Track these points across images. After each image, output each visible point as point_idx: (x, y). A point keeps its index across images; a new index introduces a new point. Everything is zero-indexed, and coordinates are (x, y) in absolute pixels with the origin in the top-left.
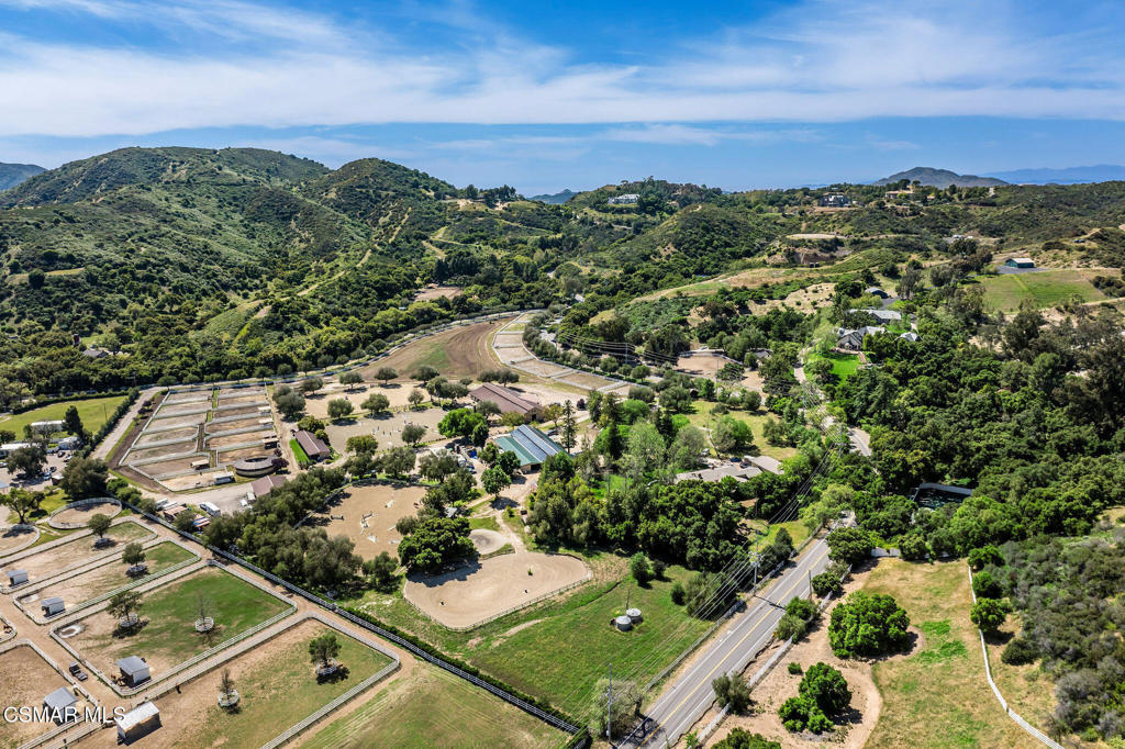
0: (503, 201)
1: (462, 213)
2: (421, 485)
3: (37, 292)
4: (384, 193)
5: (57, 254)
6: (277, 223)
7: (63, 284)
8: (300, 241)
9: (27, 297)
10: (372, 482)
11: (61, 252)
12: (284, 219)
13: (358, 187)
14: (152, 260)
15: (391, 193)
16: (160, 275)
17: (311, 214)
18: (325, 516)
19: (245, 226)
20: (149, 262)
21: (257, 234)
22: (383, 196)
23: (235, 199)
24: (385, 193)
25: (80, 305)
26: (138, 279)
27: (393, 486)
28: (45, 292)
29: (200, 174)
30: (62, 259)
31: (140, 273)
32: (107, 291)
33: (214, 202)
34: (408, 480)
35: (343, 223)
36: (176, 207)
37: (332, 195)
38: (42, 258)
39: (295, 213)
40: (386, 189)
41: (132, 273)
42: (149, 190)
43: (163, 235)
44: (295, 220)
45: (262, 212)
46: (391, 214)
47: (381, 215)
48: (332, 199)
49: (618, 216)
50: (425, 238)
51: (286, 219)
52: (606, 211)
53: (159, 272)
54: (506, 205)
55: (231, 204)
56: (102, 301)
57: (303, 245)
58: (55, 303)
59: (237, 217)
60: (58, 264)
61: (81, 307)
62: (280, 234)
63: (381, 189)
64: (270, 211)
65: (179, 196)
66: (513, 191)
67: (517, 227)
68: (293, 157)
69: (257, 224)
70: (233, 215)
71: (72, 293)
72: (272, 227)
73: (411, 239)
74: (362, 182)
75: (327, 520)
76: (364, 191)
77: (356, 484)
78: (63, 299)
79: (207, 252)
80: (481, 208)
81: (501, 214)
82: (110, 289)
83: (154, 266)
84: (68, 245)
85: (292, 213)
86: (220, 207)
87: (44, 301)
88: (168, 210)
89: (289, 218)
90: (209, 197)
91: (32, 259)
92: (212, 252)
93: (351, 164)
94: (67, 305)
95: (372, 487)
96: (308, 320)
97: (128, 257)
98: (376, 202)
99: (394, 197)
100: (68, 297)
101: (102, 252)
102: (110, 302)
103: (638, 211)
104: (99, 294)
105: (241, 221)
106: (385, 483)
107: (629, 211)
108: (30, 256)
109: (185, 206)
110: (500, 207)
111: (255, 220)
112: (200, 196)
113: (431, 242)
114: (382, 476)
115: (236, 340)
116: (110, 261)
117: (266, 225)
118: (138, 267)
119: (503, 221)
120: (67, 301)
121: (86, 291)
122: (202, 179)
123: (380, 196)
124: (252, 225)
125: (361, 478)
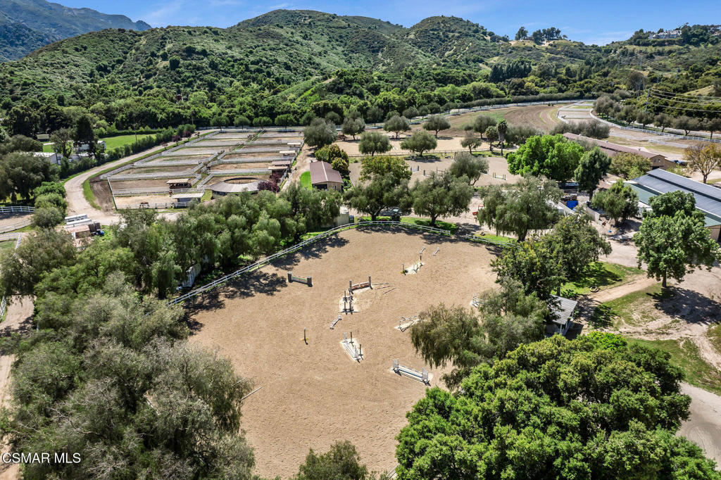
0: (549, 40)
1: (514, 48)
2: (477, 242)
3: (172, 72)
4: (450, 35)
5: (195, 49)
6: (369, 54)
7: (191, 67)
8: (383, 65)
9: (165, 76)
10: (393, 226)
11: (199, 48)
12: (373, 52)
13: (432, 30)
14: (264, 59)
15: (457, 34)
16: (268, 69)
17: (394, 47)
18: (282, 273)
19: (345, 55)
20: (261, 60)
21: (352, 61)
22: (450, 36)
23: (341, 37)
24: (452, 34)
25: (200, 83)
26: (251, 72)
27: (425, 238)
28: (178, 72)
29: (319, 20)
30: (198, 53)
31: (253, 67)
32: (223, 75)
33: (325, 38)
34: (454, 231)
35: (417, 53)
36: (298, 37)
37: (412, 36)
38: (184, 51)
39: (383, 47)
40: (453, 32)
41: (246, 65)
42: (282, 27)
43: (280, 49)
44: (382, 52)
45: (359, 46)
46: (455, 48)
47: (447, 50)
48: (411, 39)
49: (660, 49)
50: (481, 61)
51: (375, 51)
52: (646, 44)
53: (267, 67)
54: (551, 42)
55: (337, 40)
56: (217, 81)
57: (384, 68)
58: (183, 81)
59: (340, 49)
60: (195, 56)
61: (201, 85)
62: (369, 61)
63: (449, 31)
64: (364, 46)
65: (302, 32)
66: (558, 32)
67: (561, 58)
68: (388, 23)
69: (354, 55)
70: (337, 47)
71: (196, 74)
72: (364, 57)
73: (470, 62)
74: (435, 27)
75: (281, 282)
76: (436, 33)
77: (364, 226)
78: (189, 77)
79: (310, 63)
80: (530, 44)
81: (547, 49)
82: (226, 73)
83: (265, 63)
84: (206, 45)
85: (380, 47)
86: (329, 41)
87: (175, 79)
88: (291, 39)
89: (378, 51)
90: (322, 35)
91: (177, 52)
92: (314, 63)
93: (428, 19)
94: (191, 82)
95: (389, 235)
96: (370, 90)
97: (247, 56)
98: (444, 41)
99: (458, 37)
100: (193, 77)
101: (229, 51)
102: (222, 82)
103: (681, 43)
104: (216, 76)
105: (343, 51)
106: (411, 231)
107: (671, 43)
108: (177, 50)
109: (304, 38)
110: (546, 44)
111: (353, 52)
112: (316, 33)
113: (487, 64)
114: (410, 219)
115: (299, 99)
116: (232, 57)
117: (360, 54)
118: (253, 63)
119: (548, 54)
120: (192, 79)
121: (207, 73)
122: (319, 23)
123: (447, 37)
124: (350, 55)
125: (374, 218)
